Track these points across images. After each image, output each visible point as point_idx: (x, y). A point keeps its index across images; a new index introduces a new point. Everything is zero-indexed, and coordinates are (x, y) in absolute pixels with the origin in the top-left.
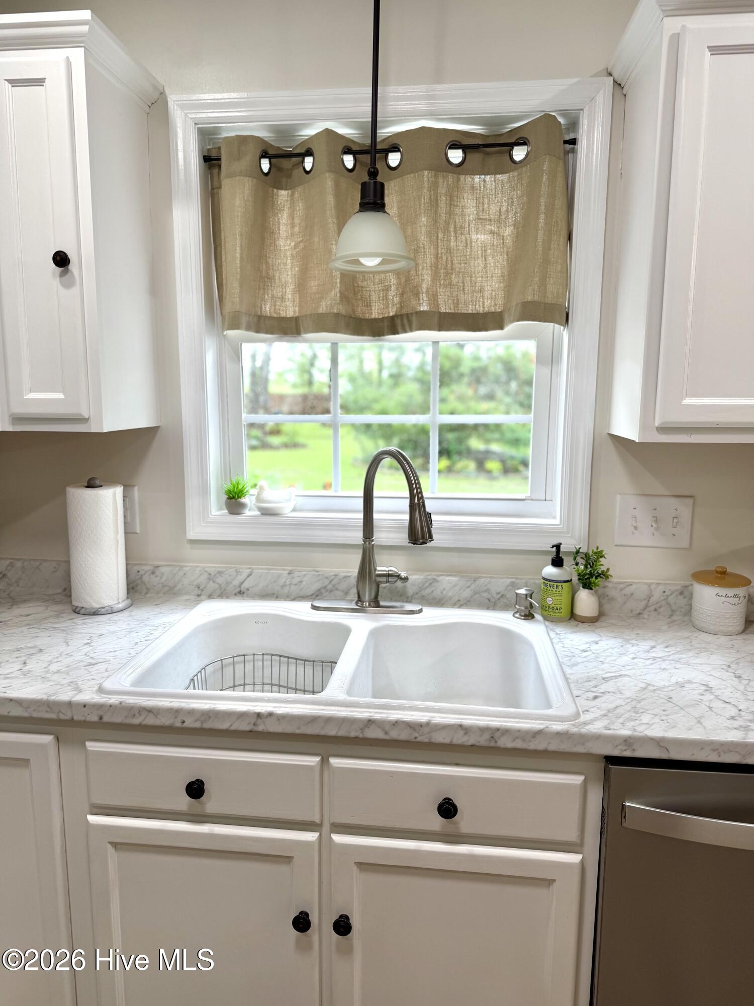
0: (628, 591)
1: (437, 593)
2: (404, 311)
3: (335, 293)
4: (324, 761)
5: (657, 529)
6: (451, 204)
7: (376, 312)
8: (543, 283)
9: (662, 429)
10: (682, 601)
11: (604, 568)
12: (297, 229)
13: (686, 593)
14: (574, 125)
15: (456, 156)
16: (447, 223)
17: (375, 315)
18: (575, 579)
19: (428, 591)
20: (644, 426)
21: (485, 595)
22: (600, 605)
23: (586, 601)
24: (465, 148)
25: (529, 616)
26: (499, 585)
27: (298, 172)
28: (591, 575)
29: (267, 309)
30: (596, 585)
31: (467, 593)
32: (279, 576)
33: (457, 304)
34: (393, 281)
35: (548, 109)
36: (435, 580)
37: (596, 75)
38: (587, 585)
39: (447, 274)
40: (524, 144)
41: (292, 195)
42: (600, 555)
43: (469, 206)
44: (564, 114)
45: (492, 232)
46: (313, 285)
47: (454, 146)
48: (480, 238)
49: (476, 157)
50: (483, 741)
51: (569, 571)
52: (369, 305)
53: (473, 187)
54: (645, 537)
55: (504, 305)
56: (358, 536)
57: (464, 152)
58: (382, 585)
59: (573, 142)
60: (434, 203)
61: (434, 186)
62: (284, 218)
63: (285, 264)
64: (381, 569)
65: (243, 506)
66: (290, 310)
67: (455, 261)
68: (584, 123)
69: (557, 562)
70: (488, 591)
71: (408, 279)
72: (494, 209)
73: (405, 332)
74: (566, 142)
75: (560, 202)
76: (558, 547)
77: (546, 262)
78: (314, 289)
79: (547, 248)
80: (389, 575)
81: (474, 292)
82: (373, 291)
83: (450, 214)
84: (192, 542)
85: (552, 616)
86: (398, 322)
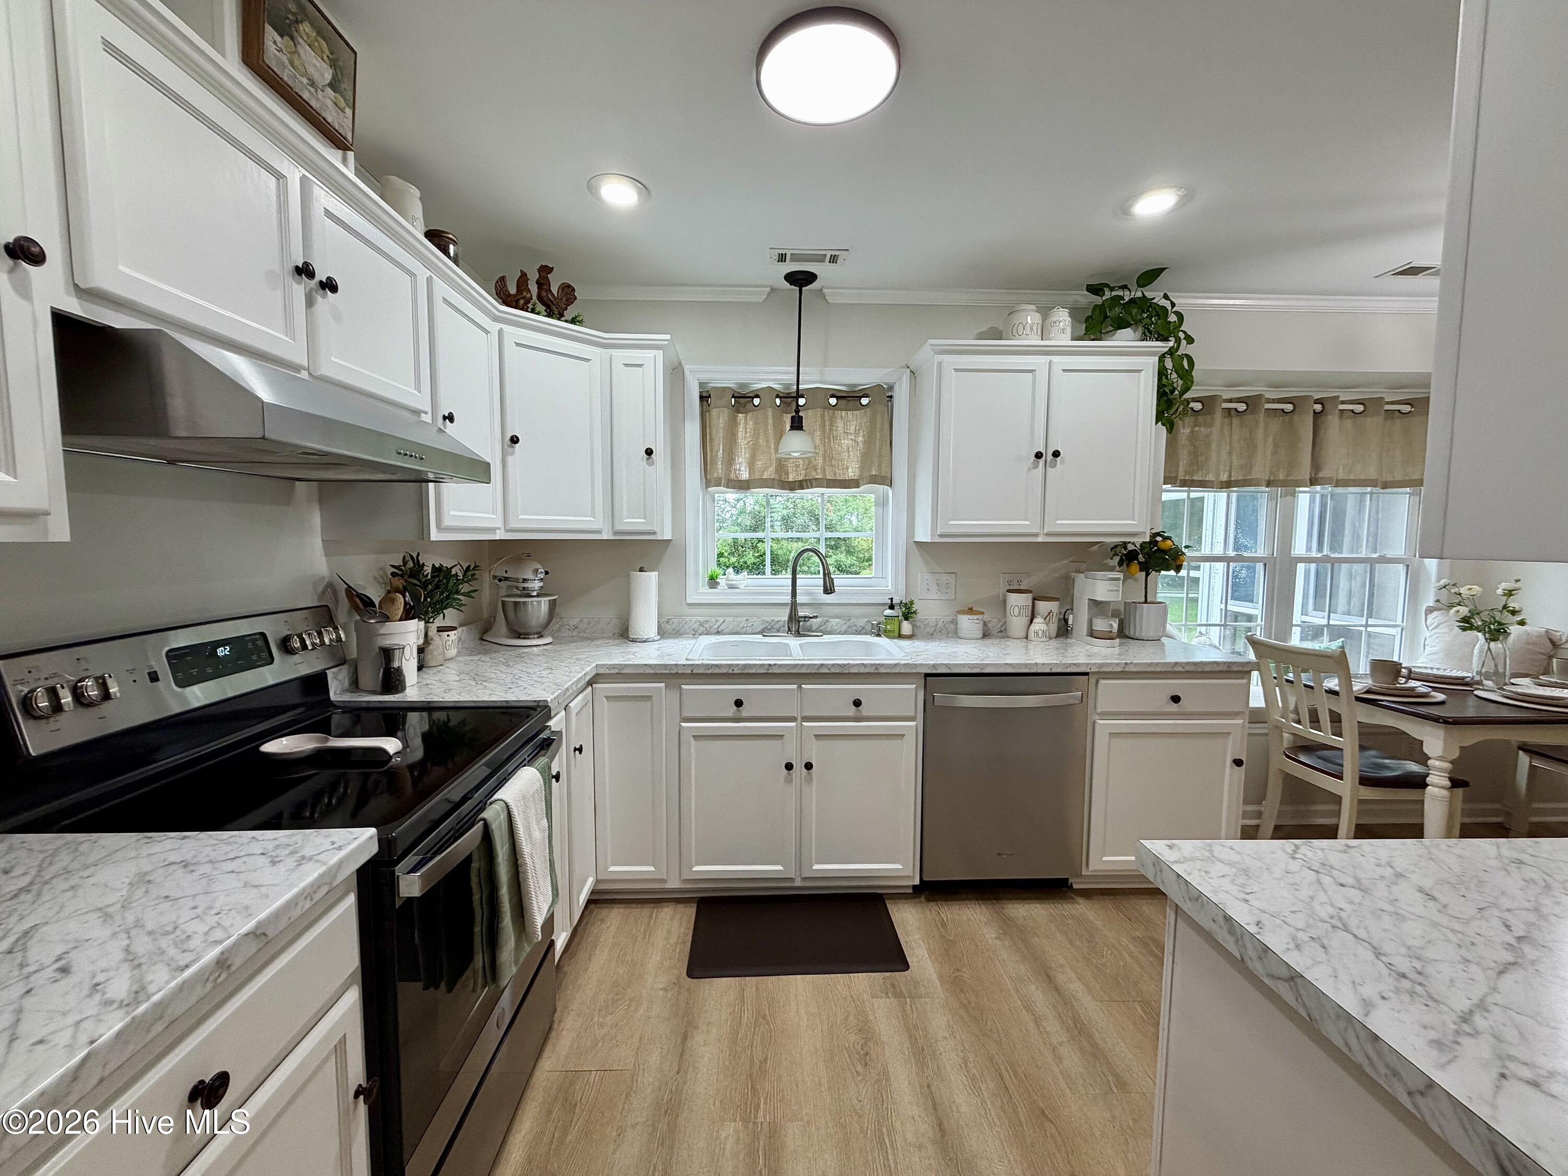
0: (926, 622)
1: (829, 629)
2: (807, 478)
3: (772, 469)
4: (800, 687)
5: (939, 590)
6: (831, 425)
7: (791, 478)
8: (880, 466)
9: (941, 536)
10: (953, 627)
11: (914, 609)
12: (748, 434)
13: (954, 622)
14: (891, 388)
15: (833, 401)
16: (829, 435)
17: (791, 479)
18: (901, 614)
19: (824, 627)
20: (932, 536)
21: (855, 628)
22: (913, 630)
23: (906, 627)
24: (838, 398)
25: (879, 635)
26: (862, 622)
27: (749, 406)
28: (909, 613)
29: (733, 476)
30: (912, 617)
31: (845, 627)
32: (741, 622)
33: (835, 474)
34: (801, 462)
35: (879, 382)
36: (827, 621)
37: (902, 367)
38: (906, 619)
39: (830, 460)
40: (867, 397)
41: (746, 416)
42: (912, 603)
43: (840, 424)
44: (886, 384)
45: (852, 440)
46: (759, 464)
47: (832, 396)
48: (846, 442)
49: (843, 402)
50: (872, 670)
51: (897, 612)
52: (787, 474)
53: (841, 417)
54: (934, 595)
55: (859, 476)
56: (788, 599)
57: (837, 400)
58: (801, 623)
59: (891, 397)
60: (823, 426)
61: (823, 416)
62: (741, 428)
63: (741, 452)
64: (801, 614)
65: (718, 583)
66: (745, 475)
67: (834, 453)
68: (896, 388)
69: (892, 607)
70: (855, 626)
71: (810, 462)
72: (853, 428)
73: (808, 488)
74: (888, 397)
75: (887, 427)
76: (892, 599)
77: (881, 456)
78: (760, 466)
79: (881, 449)
80: (805, 617)
81: (843, 469)
82: (790, 467)
83: (831, 430)
84: (689, 604)
85: (889, 634)
86: (804, 484)
